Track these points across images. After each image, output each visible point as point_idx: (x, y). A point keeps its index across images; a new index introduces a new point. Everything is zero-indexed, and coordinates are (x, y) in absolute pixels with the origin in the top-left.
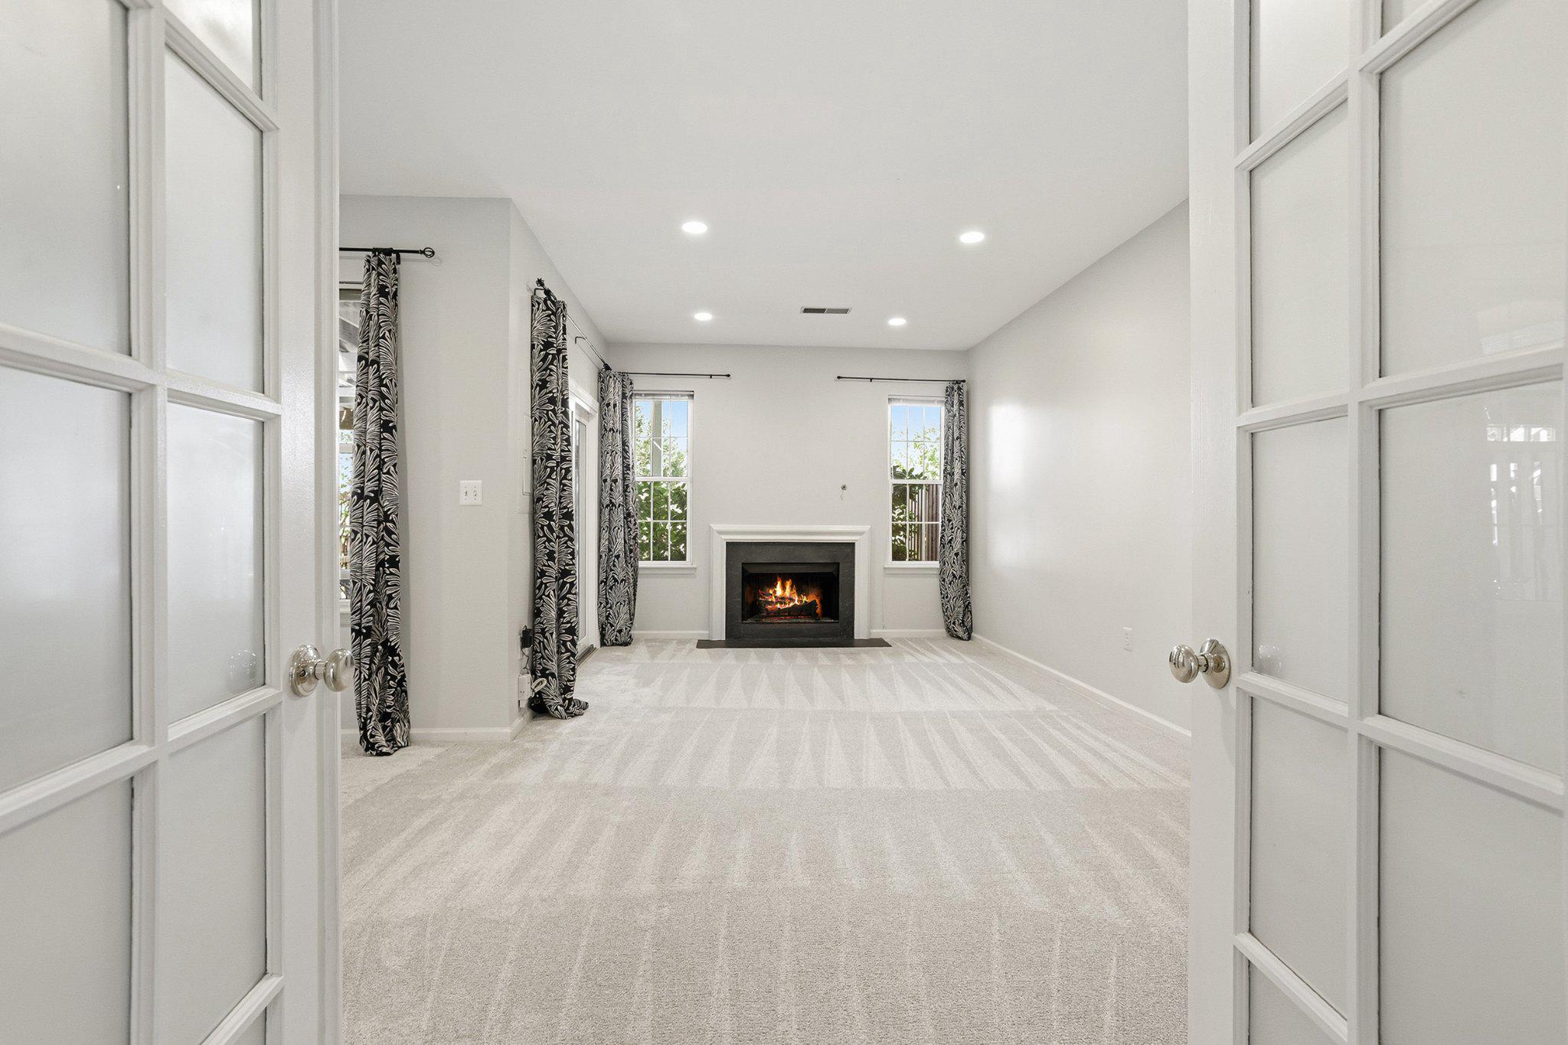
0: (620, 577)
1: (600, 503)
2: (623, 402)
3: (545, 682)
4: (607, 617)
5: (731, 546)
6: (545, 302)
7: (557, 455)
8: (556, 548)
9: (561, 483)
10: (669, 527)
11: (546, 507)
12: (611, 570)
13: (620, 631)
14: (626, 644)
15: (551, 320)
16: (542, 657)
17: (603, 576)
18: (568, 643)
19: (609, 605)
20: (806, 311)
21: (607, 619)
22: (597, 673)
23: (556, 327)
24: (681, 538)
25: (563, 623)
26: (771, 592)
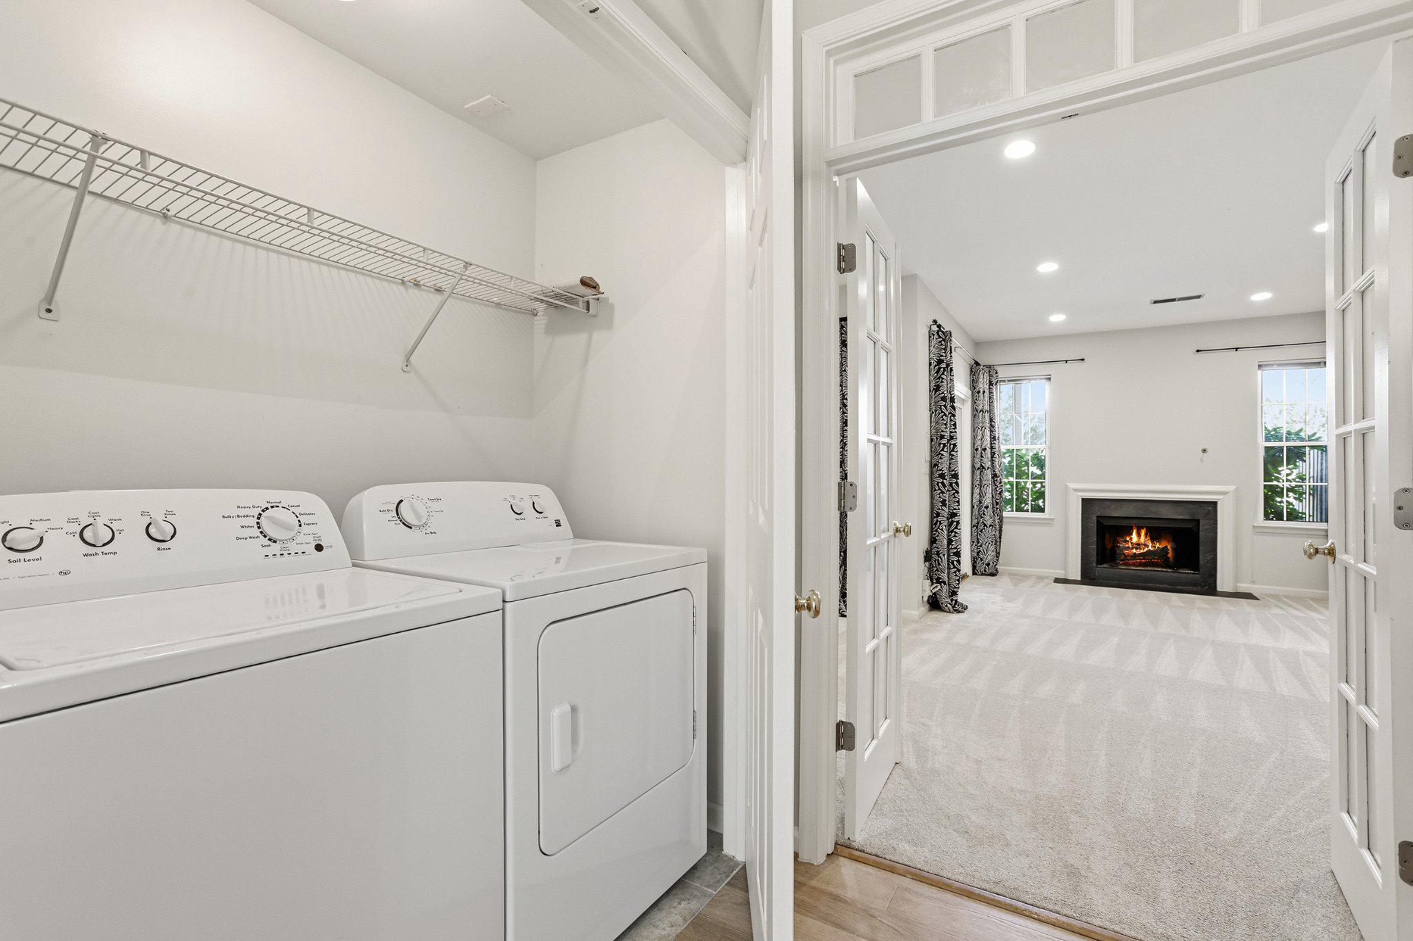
0: (988, 523)
1: (973, 467)
2: (990, 388)
3: (939, 587)
4: (978, 553)
5: (1087, 503)
6: (938, 333)
7: (947, 435)
8: (947, 499)
9: (950, 454)
10: (1029, 486)
11: (941, 470)
12: (982, 517)
13: (988, 565)
14: (993, 575)
15: (942, 345)
16: (937, 570)
17: (975, 521)
18: (955, 562)
19: (979, 544)
20: (1155, 302)
21: (978, 555)
22: (971, 591)
23: (945, 349)
24: (1041, 495)
25: (951, 549)
26: (1128, 539)
